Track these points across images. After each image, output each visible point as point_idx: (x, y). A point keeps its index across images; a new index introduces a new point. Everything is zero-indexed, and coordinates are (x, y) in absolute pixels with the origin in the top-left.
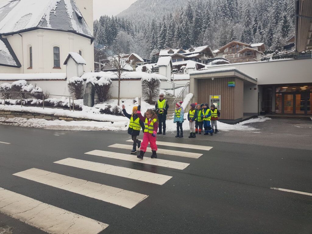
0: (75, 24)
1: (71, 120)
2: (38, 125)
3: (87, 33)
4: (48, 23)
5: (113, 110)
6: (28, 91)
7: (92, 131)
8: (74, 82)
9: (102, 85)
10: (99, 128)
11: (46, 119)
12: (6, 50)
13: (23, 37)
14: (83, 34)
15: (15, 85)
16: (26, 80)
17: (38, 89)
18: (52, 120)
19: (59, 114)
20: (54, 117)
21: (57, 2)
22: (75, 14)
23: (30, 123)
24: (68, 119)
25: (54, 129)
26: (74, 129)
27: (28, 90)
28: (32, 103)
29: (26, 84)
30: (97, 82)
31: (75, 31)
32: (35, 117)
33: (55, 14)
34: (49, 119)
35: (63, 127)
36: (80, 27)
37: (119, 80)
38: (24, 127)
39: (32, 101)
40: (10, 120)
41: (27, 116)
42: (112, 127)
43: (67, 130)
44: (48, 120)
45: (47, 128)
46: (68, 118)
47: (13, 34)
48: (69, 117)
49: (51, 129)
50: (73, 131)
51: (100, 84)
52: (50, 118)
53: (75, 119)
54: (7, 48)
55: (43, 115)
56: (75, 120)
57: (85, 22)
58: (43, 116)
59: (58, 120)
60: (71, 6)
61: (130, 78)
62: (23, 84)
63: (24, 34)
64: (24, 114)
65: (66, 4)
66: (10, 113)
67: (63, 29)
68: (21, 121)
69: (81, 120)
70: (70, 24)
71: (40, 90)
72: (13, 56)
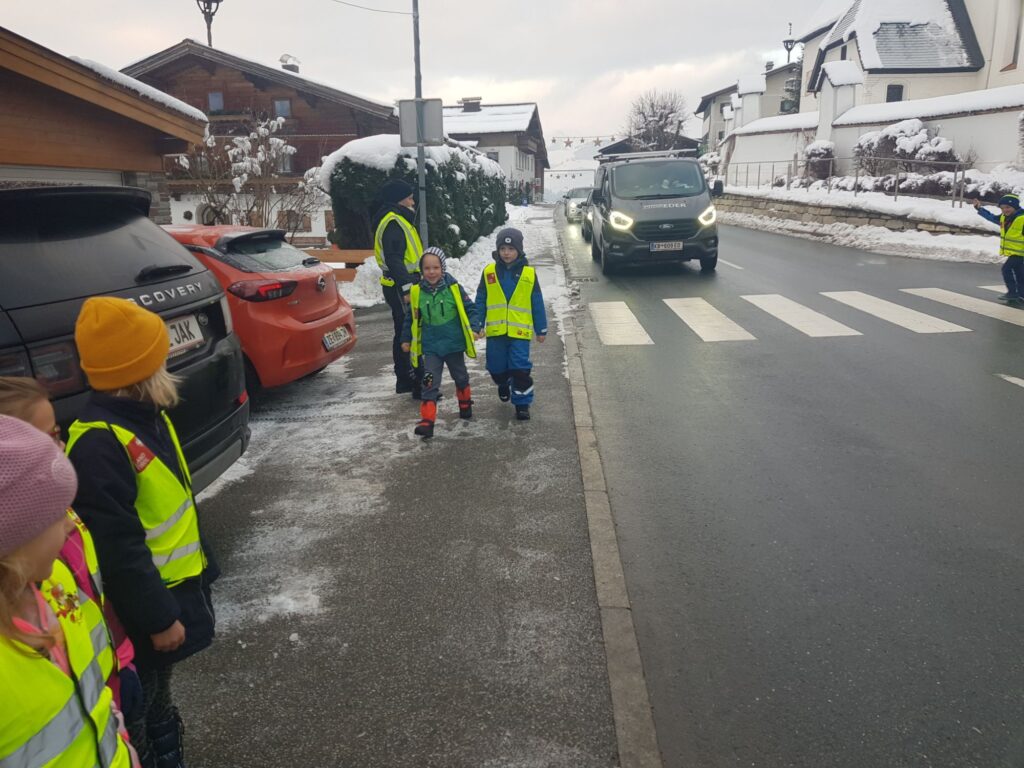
1: (944, 232)
2: (866, 243)
6: (907, 151)
7: (967, 262)
10: (991, 256)
11: (891, 229)
12: (944, 19)
15: (887, 136)
16: (923, 119)
17: (937, 144)
18: (902, 230)
19: (918, 216)
20: (908, 223)
23: (853, 238)
24: (938, 228)
25: (887, 252)
26: (931, 256)
27: (909, 150)
28: (902, 186)
29: (916, 130)
32: (872, 221)
34: (896, 227)
35: (912, 248)
38: (840, 246)
39: (905, 180)
40: (826, 228)
41: (857, 219)
43: (910, 258)
44: (893, 230)
45: (877, 251)
46: (936, 227)
48: (940, 224)
49: (883, 252)
50: (923, 259)
52: (900, 224)
54: (949, 13)
55: (889, 218)
56: (953, 233)
58: (887, 220)
59: (914, 230)
62: (908, 132)
64: (853, 214)
66: (828, 211)
68: (841, 233)
71: (944, 146)
72: (962, 36)
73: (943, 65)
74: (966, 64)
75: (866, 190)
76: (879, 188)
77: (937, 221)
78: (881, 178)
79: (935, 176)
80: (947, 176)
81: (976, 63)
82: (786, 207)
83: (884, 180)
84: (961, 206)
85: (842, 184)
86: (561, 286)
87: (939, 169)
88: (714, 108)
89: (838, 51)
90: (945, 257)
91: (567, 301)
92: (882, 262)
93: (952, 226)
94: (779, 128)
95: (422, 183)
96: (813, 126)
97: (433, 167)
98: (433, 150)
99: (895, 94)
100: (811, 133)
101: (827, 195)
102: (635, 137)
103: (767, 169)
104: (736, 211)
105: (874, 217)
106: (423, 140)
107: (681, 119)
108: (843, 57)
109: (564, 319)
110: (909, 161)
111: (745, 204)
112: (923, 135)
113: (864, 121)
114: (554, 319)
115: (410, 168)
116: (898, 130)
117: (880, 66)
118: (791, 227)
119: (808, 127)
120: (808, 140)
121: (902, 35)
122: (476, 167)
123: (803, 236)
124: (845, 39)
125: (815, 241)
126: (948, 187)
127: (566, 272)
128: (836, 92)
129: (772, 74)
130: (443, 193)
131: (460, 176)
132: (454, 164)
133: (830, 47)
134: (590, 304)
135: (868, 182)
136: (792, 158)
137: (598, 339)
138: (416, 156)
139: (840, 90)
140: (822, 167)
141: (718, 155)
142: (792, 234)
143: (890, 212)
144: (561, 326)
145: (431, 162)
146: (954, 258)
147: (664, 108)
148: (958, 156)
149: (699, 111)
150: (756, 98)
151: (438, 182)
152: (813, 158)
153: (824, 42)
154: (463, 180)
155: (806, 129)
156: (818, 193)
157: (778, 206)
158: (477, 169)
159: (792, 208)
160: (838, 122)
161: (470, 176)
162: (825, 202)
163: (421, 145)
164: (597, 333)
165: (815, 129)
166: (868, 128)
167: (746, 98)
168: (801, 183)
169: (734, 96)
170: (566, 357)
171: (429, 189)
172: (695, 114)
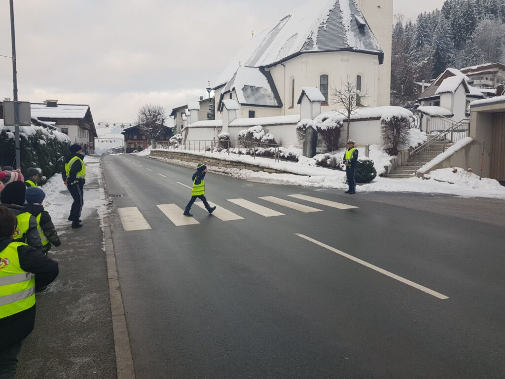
0: (353, 37)
1: (273, 172)
2: (244, 176)
3: (371, 46)
4: (315, 43)
5: (331, 162)
7: (282, 185)
8: (302, 127)
9: (326, 129)
10: (291, 182)
11: (253, 171)
12: (267, 86)
13: (286, 66)
14: (364, 49)
15: (250, 132)
16: (262, 125)
17: (268, 136)
18: (258, 171)
19: (263, 166)
20: (260, 169)
21: (330, 11)
22: (354, 22)
23: (239, 175)
24: (271, 171)
25: (252, 181)
26: (269, 182)
27: (258, 138)
28: (257, 153)
29: (260, 130)
30: (319, 125)
31: (351, 48)
32: (246, 167)
33: (325, 29)
34: (255, 170)
35: (262, 179)
36: (360, 41)
37: (348, 120)
38: (234, 178)
39: (257, 150)
40: (228, 170)
41: (240, 166)
42: (305, 182)
43: (262, 183)
45: (249, 180)
46: (270, 170)
47: (275, 64)
48: (272, 169)
49: (251, 181)
50: (266, 184)
51: (322, 129)
52: (257, 169)
53: (277, 171)
54: (269, 84)
55: (252, 166)
56: (276, 173)
57: (369, 31)
59: (262, 172)
60: (350, 11)
61: (369, 117)
62: (257, 131)
63: (287, 63)
64: (238, 164)
65: (342, 10)
66: (229, 163)
67: (334, 48)
68: (235, 172)
69: (282, 173)
70: (344, 39)
71: (271, 137)
72: (274, 93)
73: (268, 104)
74: (277, 105)
75: (243, 154)
76: (248, 153)
77: (271, 167)
78: (249, 149)
79: (268, 149)
80: (273, 149)
81: (280, 105)
82: (212, 160)
83: (250, 150)
84: (279, 162)
85: (234, 151)
86: (102, 200)
87: (270, 146)
88: (178, 114)
89: (228, 95)
90: (274, 183)
91: (105, 208)
92: (251, 185)
93: (276, 170)
94: (207, 126)
95: (18, 145)
96: (221, 126)
97: (24, 137)
98: (25, 128)
99: (252, 115)
100: (220, 128)
101: (228, 156)
102: (142, 125)
103: (202, 143)
104: (190, 161)
105: (247, 165)
106: (18, 122)
107: (163, 118)
108: (231, 98)
109: (104, 218)
110: (258, 142)
111: (194, 158)
112: (263, 132)
113: (241, 125)
114: (98, 218)
115: (10, 137)
116: (253, 130)
117: (245, 103)
118: (214, 169)
119: (218, 126)
120: (219, 132)
121: (252, 91)
122: (53, 137)
123: (219, 173)
124: (231, 91)
125: (224, 176)
126: (273, 154)
127: (105, 191)
128: (228, 113)
129: (202, 102)
130: (31, 151)
131: (42, 142)
132: (39, 135)
133: (225, 93)
134: (119, 209)
135: (244, 150)
136: (213, 139)
137: (123, 227)
138: (14, 131)
139: (230, 111)
140: (225, 143)
141: (181, 135)
142: (214, 173)
143: (253, 164)
144: (102, 221)
145: (23, 134)
146: (277, 183)
147: (155, 112)
148: (276, 141)
149: (172, 115)
150: (196, 112)
151: (28, 145)
152: (222, 140)
153: (223, 90)
154: (44, 144)
155: (218, 127)
156: (224, 155)
157: (208, 160)
158: (53, 138)
159: (214, 161)
160: (230, 125)
161: (49, 141)
162: (227, 159)
163: (17, 125)
164: (122, 224)
165: (222, 127)
166: (242, 128)
167: (192, 111)
168: (218, 150)
169: (186, 110)
170: (104, 239)
171: (22, 149)
172: (170, 116)
